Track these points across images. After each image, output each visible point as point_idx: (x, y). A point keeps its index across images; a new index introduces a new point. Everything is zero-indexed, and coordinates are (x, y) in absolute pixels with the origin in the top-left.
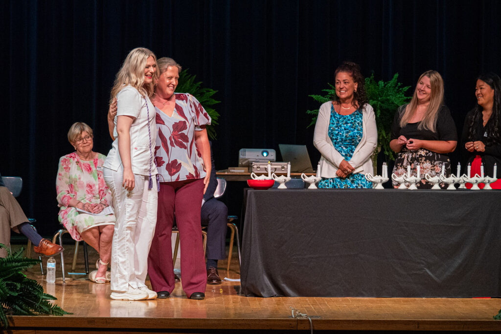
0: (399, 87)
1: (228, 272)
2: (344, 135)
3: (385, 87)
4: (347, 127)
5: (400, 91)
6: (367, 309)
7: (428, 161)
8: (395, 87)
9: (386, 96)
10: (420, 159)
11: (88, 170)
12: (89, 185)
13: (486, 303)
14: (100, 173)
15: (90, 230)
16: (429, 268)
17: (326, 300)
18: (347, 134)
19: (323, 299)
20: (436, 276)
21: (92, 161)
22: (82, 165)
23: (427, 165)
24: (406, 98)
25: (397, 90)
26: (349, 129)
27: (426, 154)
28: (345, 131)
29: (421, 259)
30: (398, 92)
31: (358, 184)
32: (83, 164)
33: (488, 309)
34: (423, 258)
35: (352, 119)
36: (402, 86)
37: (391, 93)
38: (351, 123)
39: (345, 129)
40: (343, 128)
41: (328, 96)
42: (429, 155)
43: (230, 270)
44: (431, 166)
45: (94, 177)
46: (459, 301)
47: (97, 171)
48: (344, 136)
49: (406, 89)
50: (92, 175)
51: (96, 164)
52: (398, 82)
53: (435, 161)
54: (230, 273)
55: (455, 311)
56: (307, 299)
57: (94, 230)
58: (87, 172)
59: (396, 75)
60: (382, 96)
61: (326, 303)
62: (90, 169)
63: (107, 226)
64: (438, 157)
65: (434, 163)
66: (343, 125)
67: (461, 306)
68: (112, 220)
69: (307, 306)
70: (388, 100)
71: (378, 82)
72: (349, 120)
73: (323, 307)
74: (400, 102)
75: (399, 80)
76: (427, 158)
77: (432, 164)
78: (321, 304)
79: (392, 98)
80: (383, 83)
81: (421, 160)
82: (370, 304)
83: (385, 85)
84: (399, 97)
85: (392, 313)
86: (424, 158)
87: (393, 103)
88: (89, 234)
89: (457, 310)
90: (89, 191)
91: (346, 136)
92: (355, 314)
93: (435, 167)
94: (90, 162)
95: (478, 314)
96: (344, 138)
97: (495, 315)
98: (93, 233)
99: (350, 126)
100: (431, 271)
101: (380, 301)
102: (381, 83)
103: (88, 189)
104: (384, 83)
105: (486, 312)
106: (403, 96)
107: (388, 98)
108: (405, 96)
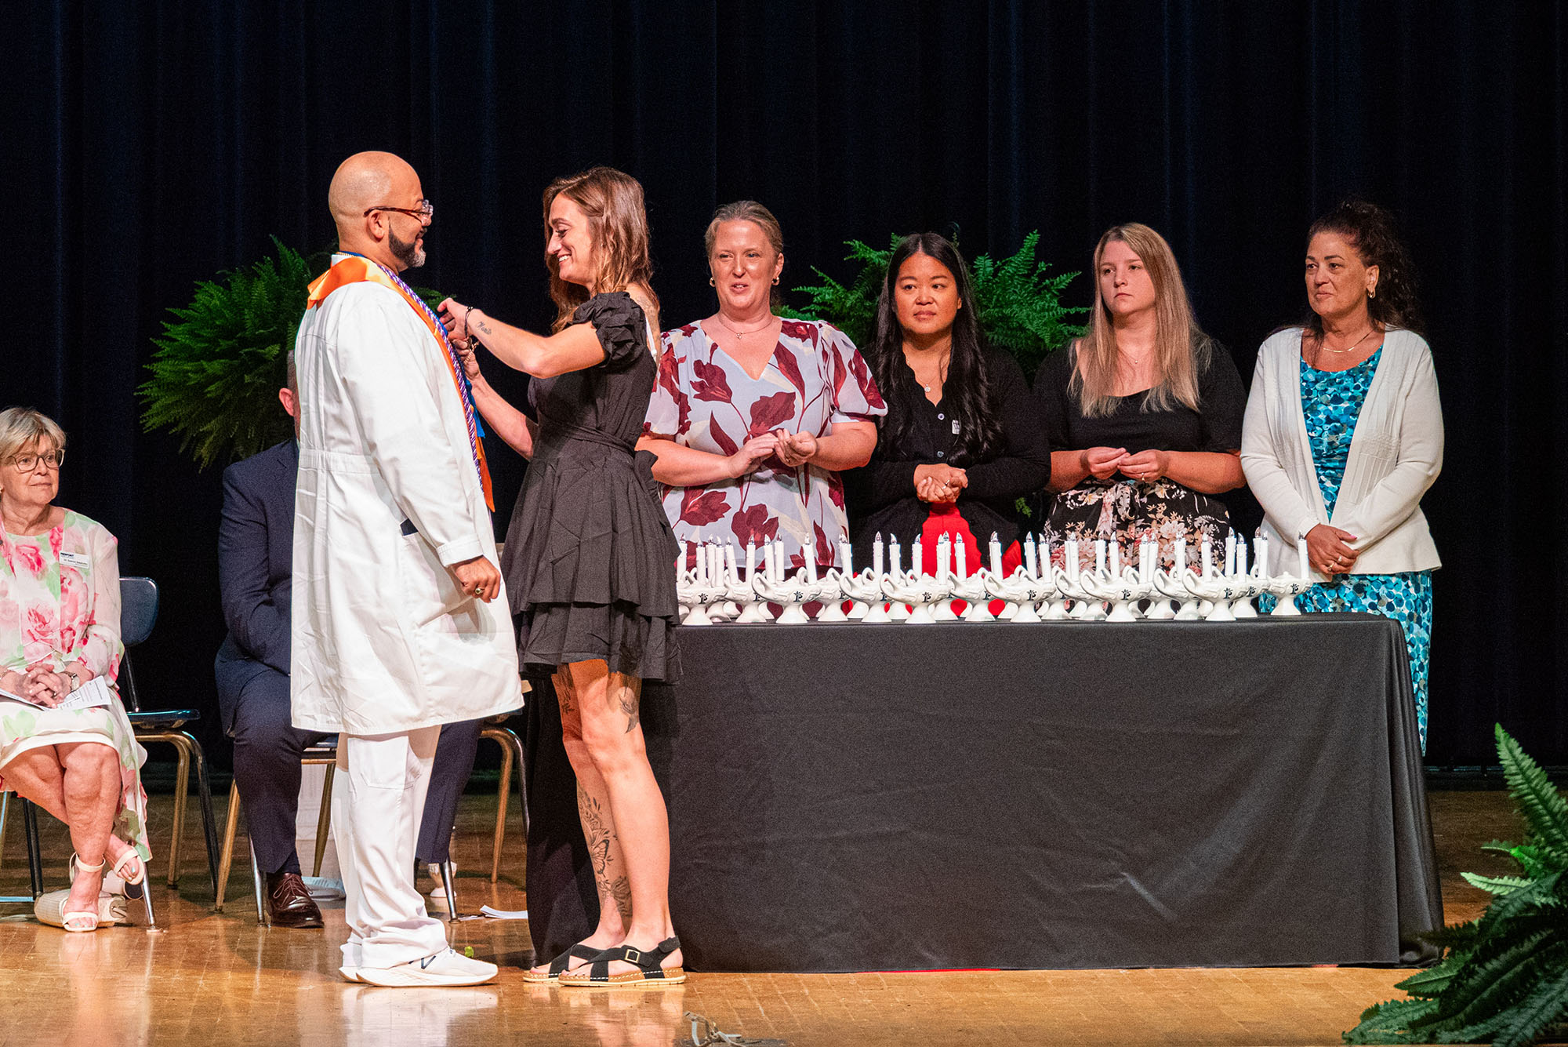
0: (1043, 276)
1: (494, 887)
2: (1325, 440)
3: (995, 275)
4: (1335, 414)
5: (1046, 287)
6: (938, 1011)
7: (1174, 514)
8: (1028, 276)
9: (999, 305)
10: (1150, 508)
11: (33, 567)
12: (37, 614)
13: (1323, 986)
14: (72, 575)
15: (23, 758)
16: (1137, 874)
17: (807, 984)
18: (1333, 438)
19: (797, 980)
20: (1160, 898)
21: (46, 535)
22: (12, 550)
23: (1174, 526)
24: (1065, 311)
25: (1035, 285)
26: (1343, 420)
27: (1170, 492)
28: (1326, 427)
29: (1110, 844)
30: (1039, 291)
31: (1379, 597)
32: (17, 548)
33: (1327, 1006)
34: (1117, 841)
35: (1357, 387)
36: (1052, 273)
37: (1014, 297)
38: (1352, 398)
39: (1329, 420)
40: (1322, 416)
41: (812, 307)
42: (1178, 498)
43: (500, 877)
44: (1185, 531)
45: (52, 587)
46: (1235, 981)
47: (62, 567)
48: (1325, 444)
49: (1064, 280)
50: (44, 582)
51: (56, 545)
52: (1037, 260)
53: (1196, 515)
54: (500, 890)
55: (1220, 1016)
56: (745, 979)
57: (37, 758)
58: (30, 572)
59: (1033, 238)
60: (987, 307)
61: (807, 991)
62: (39, 562)
63: (80, 747)
64: (1201, 502)
65: (1193, 520)
66: (1321, 408)
67: (1240, 998)
68: (96, 727)
69: (744, 1003)
70: (1005, 319)
71: (975, 258)
72: (1347, 389)
73: (793, 1008)
74: (1045, 324)
75: (1040, 251)
76: (1173, 506)
77: (1187, 525)
78: (788, 997)
79: (1021, 314)
80: (989, 262)
81: (1154, 512)
82: (947, 994)
83: (997, 270)
84: (1043, 310)
85: (1017, 1025)
86: (1162, 507)
87: (1021, 328)
88: (24, 772)
89: (1225, 1010)
90: (37, 636)
91: (1331, 444)
92: (896, 1030)
93: (1197, 535)
94: (40, 539)
95: (1295, 1025)
96: (1324, 447)
97: (1348, 1029)
98: (35, 767)
99: (1346, 409)
100: (1143, 882)
101: (983, 982)
102: (985, 264)
103: (32, 626)
104: (995, 263)
105: (1322, 1017)
106: (1055, 303)
107: (1007, 311)
108: (1062, 304)
